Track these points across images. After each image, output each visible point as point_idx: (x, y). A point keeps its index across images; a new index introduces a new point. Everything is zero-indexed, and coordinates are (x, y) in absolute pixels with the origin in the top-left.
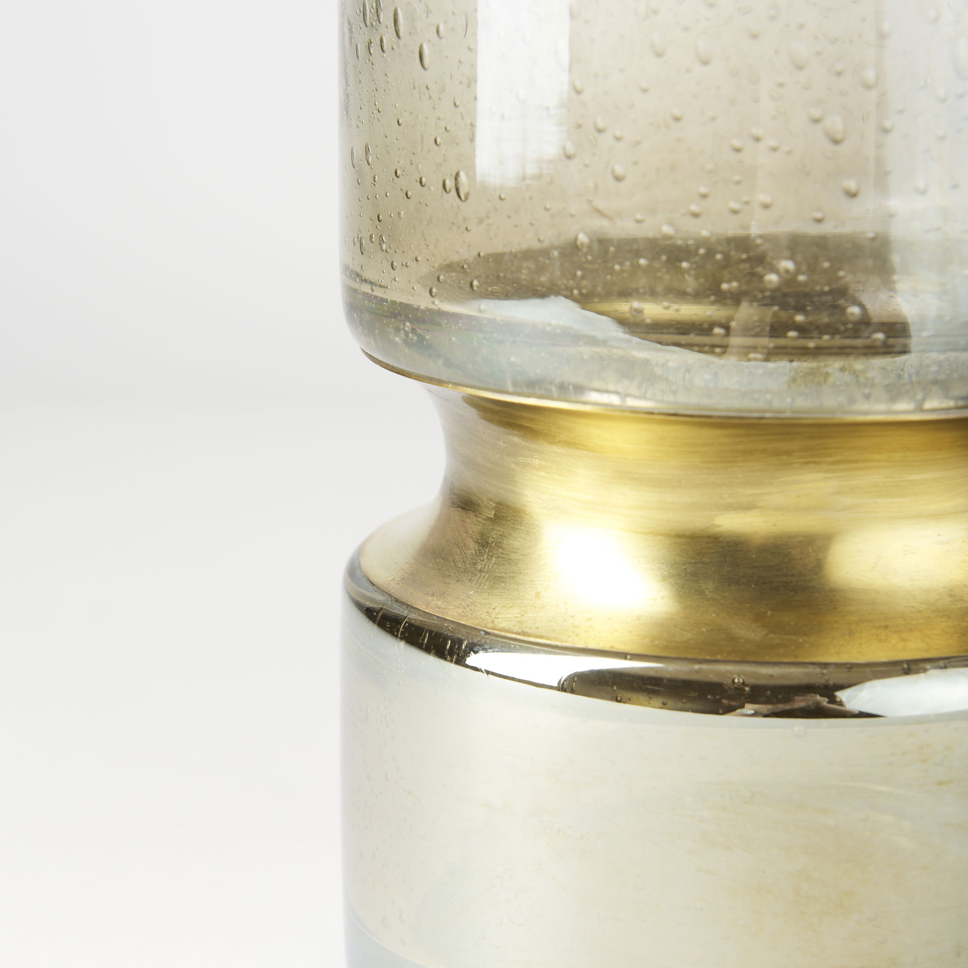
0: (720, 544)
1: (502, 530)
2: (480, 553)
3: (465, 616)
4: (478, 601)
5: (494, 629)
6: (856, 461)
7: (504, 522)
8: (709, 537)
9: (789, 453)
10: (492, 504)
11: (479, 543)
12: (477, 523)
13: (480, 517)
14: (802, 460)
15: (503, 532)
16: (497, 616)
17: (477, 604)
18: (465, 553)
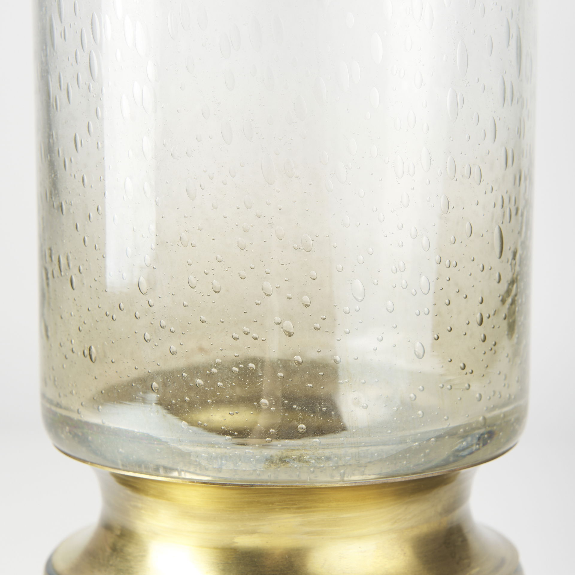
0: (238, 553)
1: (124, 542)
2: (112, 555)
6: (311, 507)
7: (125, 538)
8: (231, 549)
9: (272, 503)
10: (119, 527)
11: (112, 549)
12: (112, 537)
13: (113, 534)
14: (280, 507)
18: (105, 554)
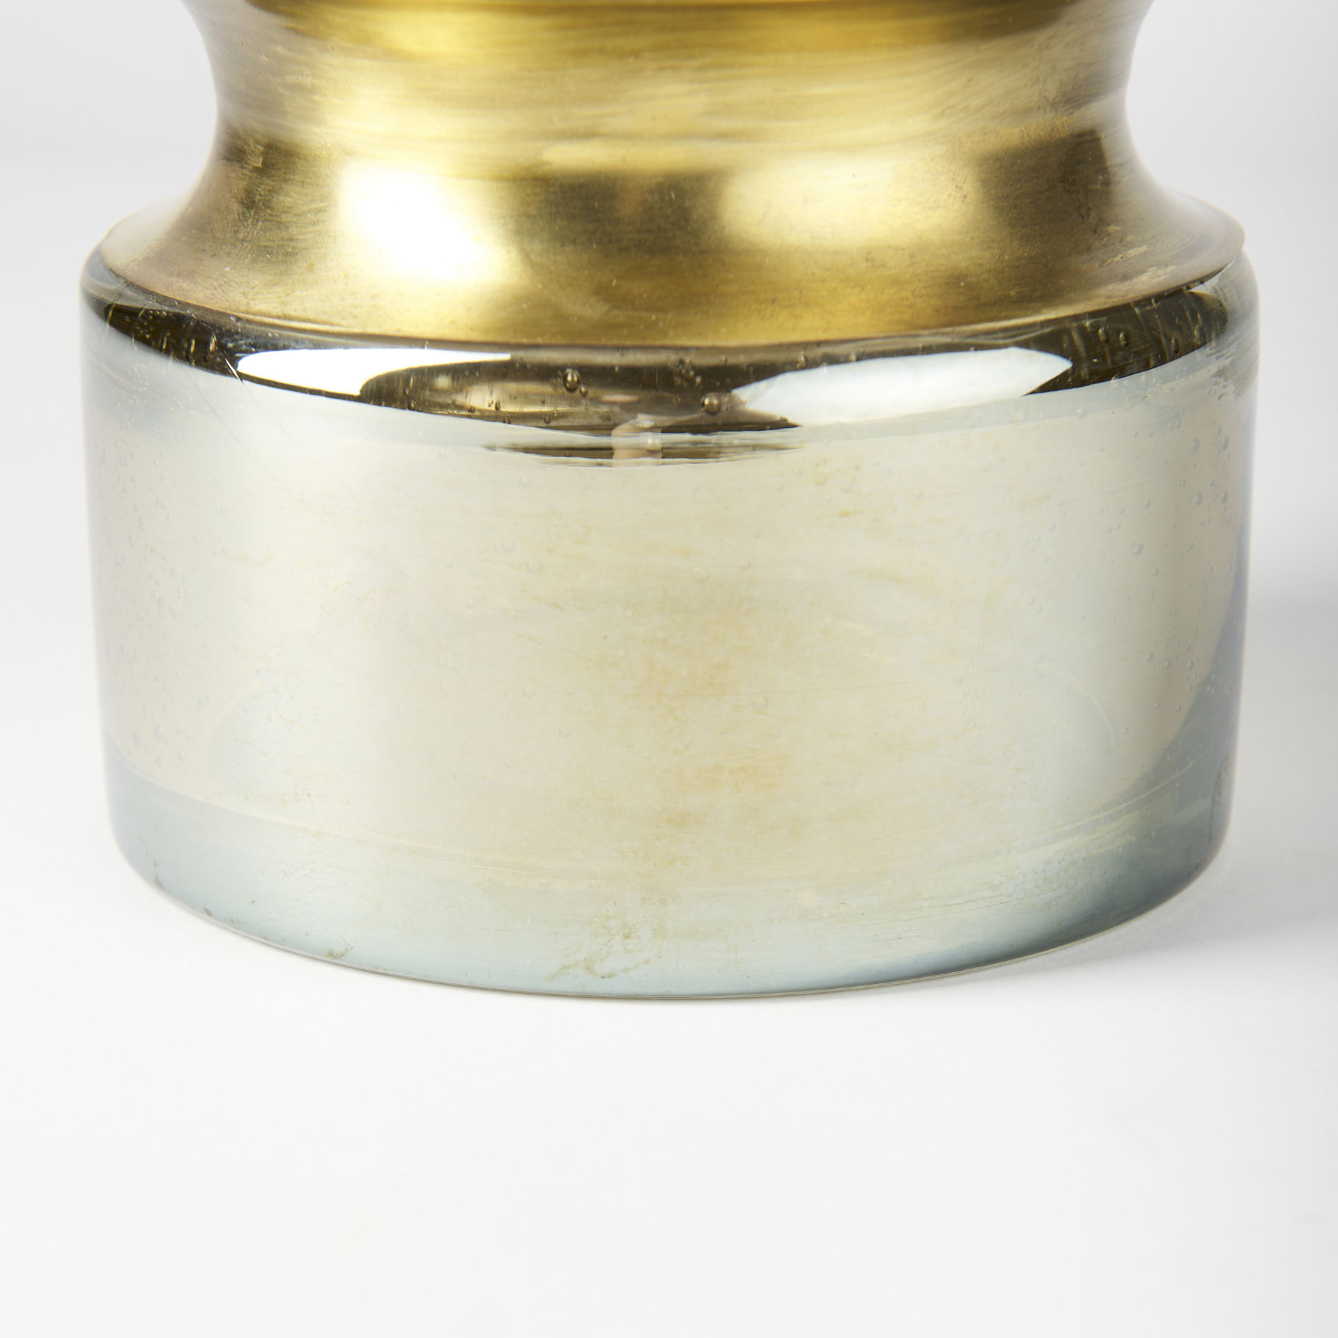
1: (271, 183)
2: (243, 218)
3: (212, 299)
4: (234, 279)
5: (248, 313)
7: (273, 172)
10: (260, 149)
11: (243, 204)
12: (243, 177)
13: (246, 168)
15: (273, 185)
16: (255, 297)
17: (233, 283)
18: (226, 219)
